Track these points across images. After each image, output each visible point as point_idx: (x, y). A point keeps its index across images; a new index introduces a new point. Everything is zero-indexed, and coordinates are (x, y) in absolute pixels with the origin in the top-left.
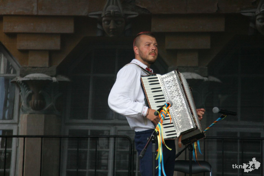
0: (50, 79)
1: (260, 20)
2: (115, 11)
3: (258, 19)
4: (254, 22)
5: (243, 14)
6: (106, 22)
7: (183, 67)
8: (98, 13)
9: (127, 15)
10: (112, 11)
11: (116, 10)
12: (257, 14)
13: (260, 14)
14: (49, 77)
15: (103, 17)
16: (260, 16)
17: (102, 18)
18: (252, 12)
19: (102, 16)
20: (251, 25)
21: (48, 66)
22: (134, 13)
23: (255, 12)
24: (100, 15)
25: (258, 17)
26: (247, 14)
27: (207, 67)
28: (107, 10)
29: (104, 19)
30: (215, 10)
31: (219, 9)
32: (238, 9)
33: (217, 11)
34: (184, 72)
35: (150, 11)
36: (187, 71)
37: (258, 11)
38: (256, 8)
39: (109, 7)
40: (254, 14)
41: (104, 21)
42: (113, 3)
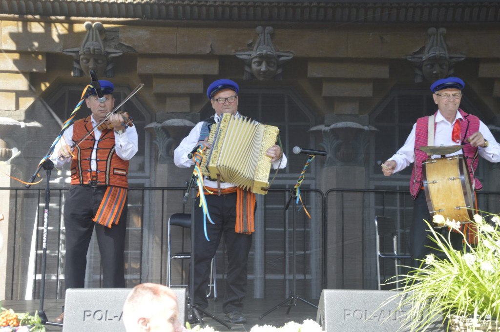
0: (18, 124)
1: (256, 64)
2: (95, 48)
3: (254, 63)
4: (250, 66)
5: (238, 56)
6: (84, 61)
7: (173, 113)
8: (75, 49)
9: (108, 53)
10: (92, 48)
11: (97, 47)
12: (253, 57)
13: (256, 57)
14: (16, 121)
15: (81, 54)
16: (257, 60)
17: (80, 56)
18: (248, 55)
19: (80, 53)
20: (247, 69)
21: (14, 109)
22: (117, 51)
23: (250, 55)
24: (78, 52)
25: (254, 60)
26: (243, 56)
27: (199, 114)
28: (86, 46)
29: (81, 57)
30: (208, 51)
31: (212, 49)
32: (233, 51)
33: (210, 52)
34: (174, 118)
35: (136, 49)
36: (178, 117)
37: (254, 54)
38: (252, 50)
39: (88, 43)
40: (249, 57)
41: (82, 59)
42: (93, 40)
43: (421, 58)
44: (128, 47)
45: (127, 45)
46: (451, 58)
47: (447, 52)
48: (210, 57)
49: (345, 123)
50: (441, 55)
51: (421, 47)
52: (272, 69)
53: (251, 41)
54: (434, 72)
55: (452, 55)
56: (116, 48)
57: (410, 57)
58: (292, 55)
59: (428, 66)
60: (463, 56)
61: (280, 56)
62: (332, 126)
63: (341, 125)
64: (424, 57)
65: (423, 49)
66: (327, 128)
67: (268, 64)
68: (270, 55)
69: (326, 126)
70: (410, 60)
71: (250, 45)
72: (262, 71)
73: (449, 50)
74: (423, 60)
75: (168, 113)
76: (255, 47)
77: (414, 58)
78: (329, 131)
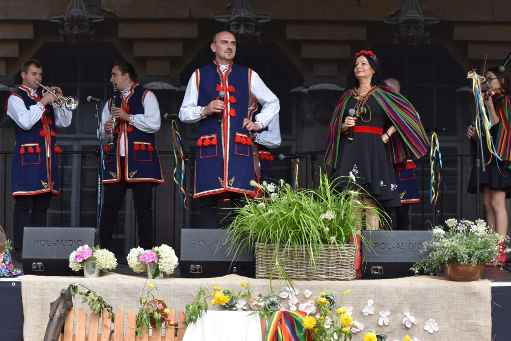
0: (7, 90)
2: (79, 14)
3: (233, 26)
5: (217, 19)
6: (68, 27)
7: (153, 76)
8: (60, 17)
9: (91, 19)
11: (81, 14)
12: (231, 20)
13: (234, 20)
14: (6, 87)
15: (66, 21)
16: (235, 23)
17: (64, 22)
19: (64, 20)
21: (5, 75)
22: (100, 17)
23: (229, 18)
27: (179, 77)
28: (70, 14)
29: (66, 23)
30: (186, 15)
31: (191, 13)
32: (212, 14)
33: (189, 16)
34: (154, 81)
35: (117, 15)
36: (158, 80)
37: (232, 17)
38: (230, 13)
39: (72, 10)
40: (228, 19)
41: (67, 26)
42: (76, 7)
43: (398, 20)
44: (110, 13)
45: (108, 10)
46: (426, 20)
47: (422, 15)
48: (189, 20)
49: (322, 85)
50: (417, 18)
51: (397, 10)
52: (249, 32)
53: (229, 5)
54: (410, 35)
55: (427, 18)
56: (98, 14)
57: (387, 19)
58: (269, 17)
59: (404, 29)
60: (437, 19)
61: (258, 19)
62: (311, 88)
63: (318, 87)
64: (400, 20)
65: (399, 11)
66: (305, 90)
67: (246, 26)
68: (247, 18)
69: (305, 88)
70: (386, 22)
71: (229, 8)
72: (240, 34)
73: (424, 12)
74: (400, 22)
75: (148, 76)
76: (234, 10)
77: (390, 20)
78: (307, 92)
